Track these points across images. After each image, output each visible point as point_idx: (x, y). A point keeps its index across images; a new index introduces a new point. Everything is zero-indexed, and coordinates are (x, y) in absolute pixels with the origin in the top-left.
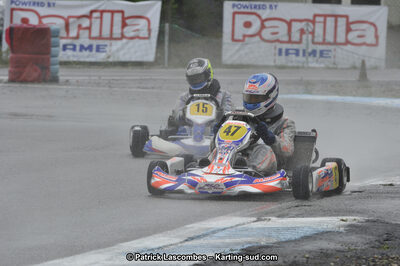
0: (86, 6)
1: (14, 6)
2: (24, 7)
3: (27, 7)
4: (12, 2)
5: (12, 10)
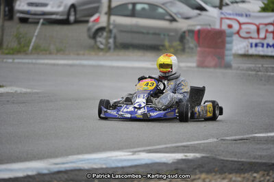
0: (272, 16)
1: (223, 16)
2: (228, 16)
4: (222, 13)
5: (222, 19)
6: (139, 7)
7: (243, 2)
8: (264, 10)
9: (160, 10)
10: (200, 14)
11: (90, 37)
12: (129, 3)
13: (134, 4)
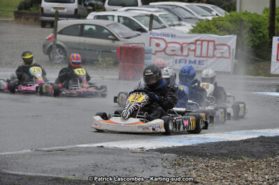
0: (194, 37)
1: (152, 36)
2: (156, 36)
3: (160, 37)
4: (151, 34)
5: (151, 38)
6: (87, 28)
7: (179, 25)
8: (193, 31)
9: (105, 31)
10: (139, 35)
11: (45, 53)
12: (78, 25)
13: (83, 26)
